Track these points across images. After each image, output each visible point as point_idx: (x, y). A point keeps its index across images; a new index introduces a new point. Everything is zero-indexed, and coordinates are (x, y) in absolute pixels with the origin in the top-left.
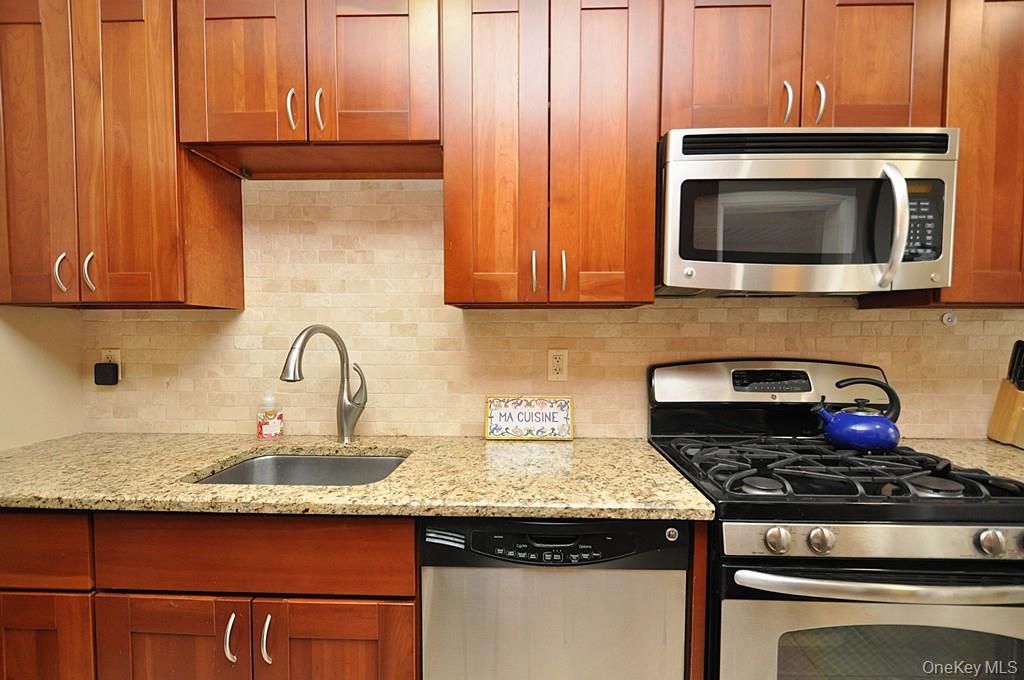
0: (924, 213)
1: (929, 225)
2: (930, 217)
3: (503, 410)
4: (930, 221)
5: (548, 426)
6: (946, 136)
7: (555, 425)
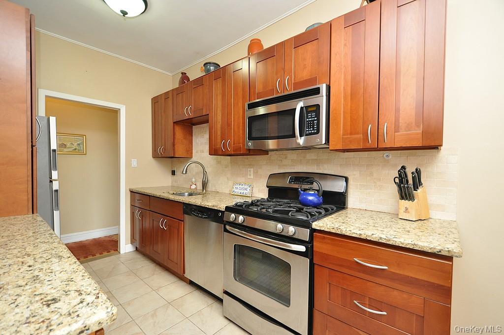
0: (314, 117)
1: (315, 122)
2: (316, 119)
3: (236, 186)
4: (315, 120)
5: (245, 191)
6: (319, 88)
7: (246, 192)
